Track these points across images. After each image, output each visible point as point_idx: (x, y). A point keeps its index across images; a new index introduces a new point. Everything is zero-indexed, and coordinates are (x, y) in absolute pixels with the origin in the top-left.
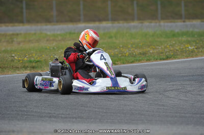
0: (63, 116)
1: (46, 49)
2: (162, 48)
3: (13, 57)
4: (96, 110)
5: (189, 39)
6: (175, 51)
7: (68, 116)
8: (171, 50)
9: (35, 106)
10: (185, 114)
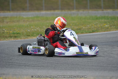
0: (32, 65)
1: (23, 26)
2: (90, 26)
3: (4, 30)
4: (52, 62)
5: (106, 21)
6: (98, 28)
7: (35, 65)
8: (95, 27)
9: (17, 60)
10: (103, 64)
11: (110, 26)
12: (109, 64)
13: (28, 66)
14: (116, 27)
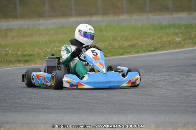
0: (55, 107)
1: (39, 43)
2: (150, 40)
3: (7, 51)
4: (87, 100)
5: (176, 31)
6: (163, 43)
7: (60, 107)
8: (158, 42)
9: (28, 98)
10: (172, 103)
11: (183, 40)
12: (182, 103)
13: (47, 108)
14: (194, 41)
